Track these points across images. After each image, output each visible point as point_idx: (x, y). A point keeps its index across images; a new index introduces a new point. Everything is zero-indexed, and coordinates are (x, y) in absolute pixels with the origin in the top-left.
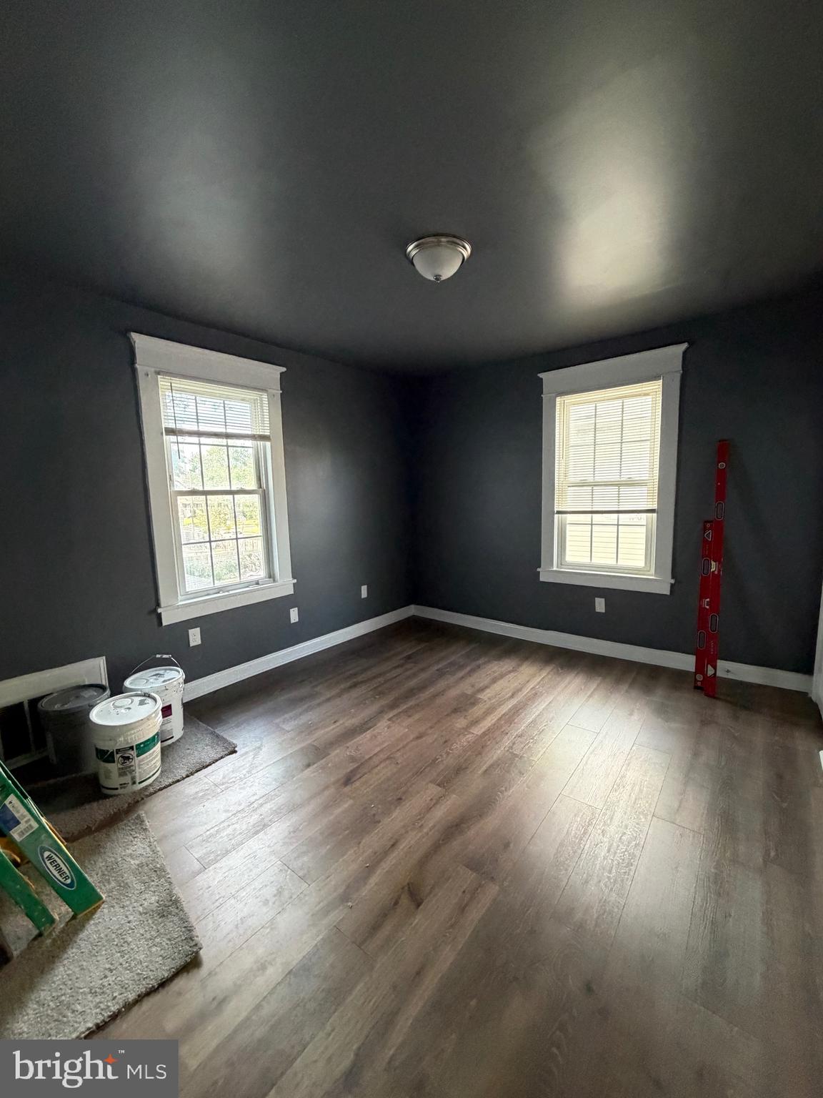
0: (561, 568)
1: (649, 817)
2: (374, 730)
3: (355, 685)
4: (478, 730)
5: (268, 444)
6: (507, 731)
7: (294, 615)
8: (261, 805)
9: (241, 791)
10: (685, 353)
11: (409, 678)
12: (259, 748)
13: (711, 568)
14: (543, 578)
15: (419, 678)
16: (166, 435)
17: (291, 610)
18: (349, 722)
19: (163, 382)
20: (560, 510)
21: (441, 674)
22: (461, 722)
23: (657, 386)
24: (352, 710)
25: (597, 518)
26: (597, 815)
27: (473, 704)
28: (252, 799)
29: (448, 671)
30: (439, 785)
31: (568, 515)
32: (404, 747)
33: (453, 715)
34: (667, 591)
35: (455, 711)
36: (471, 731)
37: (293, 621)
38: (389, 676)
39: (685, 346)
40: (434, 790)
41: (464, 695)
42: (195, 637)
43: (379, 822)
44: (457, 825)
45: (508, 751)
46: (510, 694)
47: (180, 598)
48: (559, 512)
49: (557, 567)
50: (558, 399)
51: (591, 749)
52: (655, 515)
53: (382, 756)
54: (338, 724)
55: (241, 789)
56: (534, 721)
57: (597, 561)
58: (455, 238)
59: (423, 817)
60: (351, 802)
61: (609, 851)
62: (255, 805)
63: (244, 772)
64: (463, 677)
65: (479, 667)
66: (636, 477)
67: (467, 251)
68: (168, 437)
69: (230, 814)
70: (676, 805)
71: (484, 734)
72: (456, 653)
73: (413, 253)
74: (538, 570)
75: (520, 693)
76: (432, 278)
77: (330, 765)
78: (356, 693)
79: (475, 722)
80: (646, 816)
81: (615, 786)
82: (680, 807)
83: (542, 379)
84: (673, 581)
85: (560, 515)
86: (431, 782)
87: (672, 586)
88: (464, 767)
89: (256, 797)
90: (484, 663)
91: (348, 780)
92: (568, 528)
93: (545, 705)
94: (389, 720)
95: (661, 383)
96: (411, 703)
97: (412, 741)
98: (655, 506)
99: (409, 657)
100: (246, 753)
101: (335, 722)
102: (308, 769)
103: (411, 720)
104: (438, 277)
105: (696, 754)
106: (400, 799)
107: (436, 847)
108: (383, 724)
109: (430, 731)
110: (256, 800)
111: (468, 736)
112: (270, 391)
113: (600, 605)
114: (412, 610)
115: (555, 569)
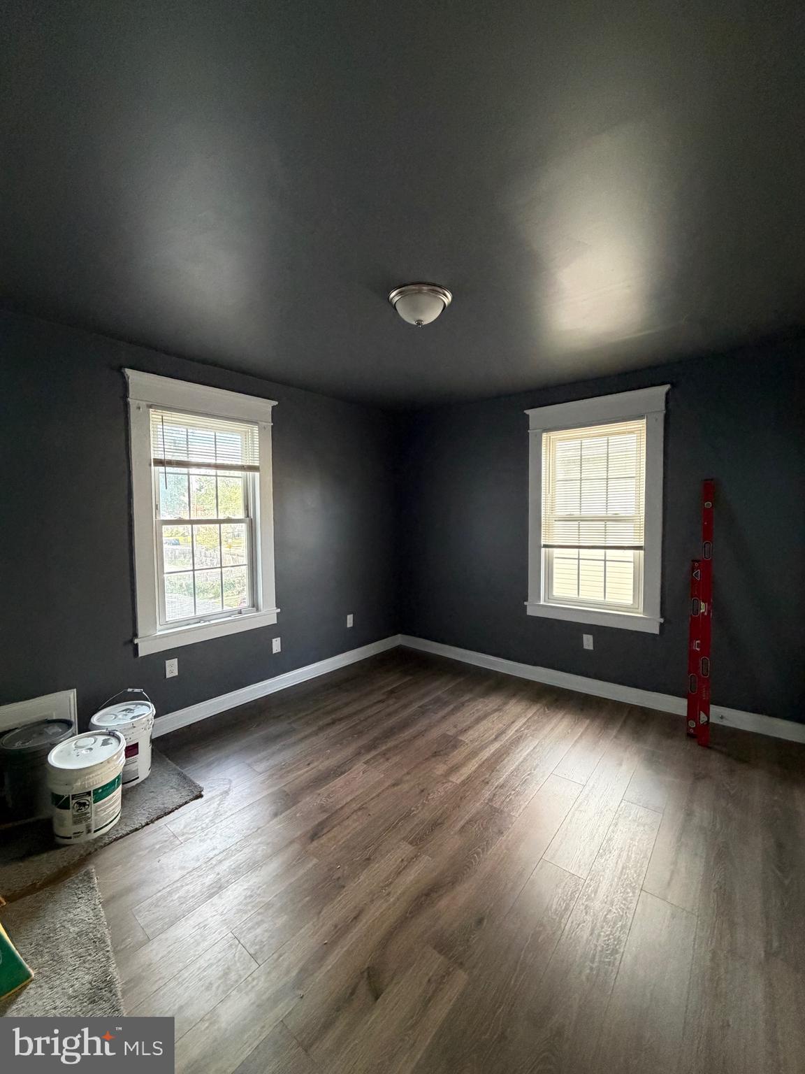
0: (549, 603)
1: (637, 891)
2: (349, 774)
3: (333, 723)
4: (457, 779)
5: (257, 474)
6: (487, 780)
7: (276, 646)
8: (220, 862)
9: (202, 844)
10: (667, 394)
11: (389, 715)
12: (227, 792)
13: (700, 609)
14: (531, 611)
15: (401, 716)
16: (155, 466)
17: (274, 640)
18: (322, 765)
19: (155, 415)
20: (547, 543)
21: (423, 711)
22: (441, 769)
23: (641, 425)
24: (329, 751)
25: (584, 553)
26: (580, 887)
27: (455, 747)
28: (211, 854)
29: (429, 709)
30: (411, 843)
31: (555, 549)
32: (378, 795)
33: (433, 759)
34: (656, 631)
35: (435, 754)
36: (451, 779)
37: (274, 651)
38: (370, 712)
39: (667, 387)
40: (406, 849)
41: (444, 736)
42: (172, 668)
43: (344, 887)
44: (427, 895)
45: (487, 803)
46: (494, 736)
47: (158, 627)
48: (546, 546)
49: (545, 601)
50: (544, 435)
51: (576, 805)
52: (642, 552)
53: (354, 806)
54: (312, 766)
55: (201, 841)
56: (517, 769)
57: (585, 595)
58: (436, 287)
59: (391, 883)
60: (315, 861)
61: (591, 934)
62: (214, 862)
63: (207, 821)
64: (444, 717)
65: (463, 704)
66: (622, 514)
67: (448, 298)
68: (157, 468)
69: (186, 871)
70: (667, 875)
71: (463, 783)
72: (439, 688)
73: (397, 299)
74: (525, 603)
75: (504, 735)
76: (414, 323)
77: (298, 815)
78: (332, 732)
79: (454, 769)
80: (634, 889)
81: (601, 851)
82: (671, 879)
83: (528, 416)
84: (662, 620)
85: (547, 549)
86: (403, 839)
87: (661, 625)
88: (439, 821)
89: (216, 852)
90: (469, 701)
91: (314, 835)
92: (555, 561)
93: (529, 751)
94: (365, 763)
95: (645, 422)
96: (391, 744)
97: (387, 788)
98: (642, 544)
99: (392, 692)
100: (213, 798)
101: (309, 764)
102: (275, 820)
103: (387, 764)
104: (419, 322)
105: (689, 814)
106: (368, 859)
107: (404, 921)
108: (359, 766)
109: (408, 777)
110: (216, 855)
111: (446, 785)
112: (260, 423)
113: (588, 642)
114: (399, 640)
115: (542, 603)
